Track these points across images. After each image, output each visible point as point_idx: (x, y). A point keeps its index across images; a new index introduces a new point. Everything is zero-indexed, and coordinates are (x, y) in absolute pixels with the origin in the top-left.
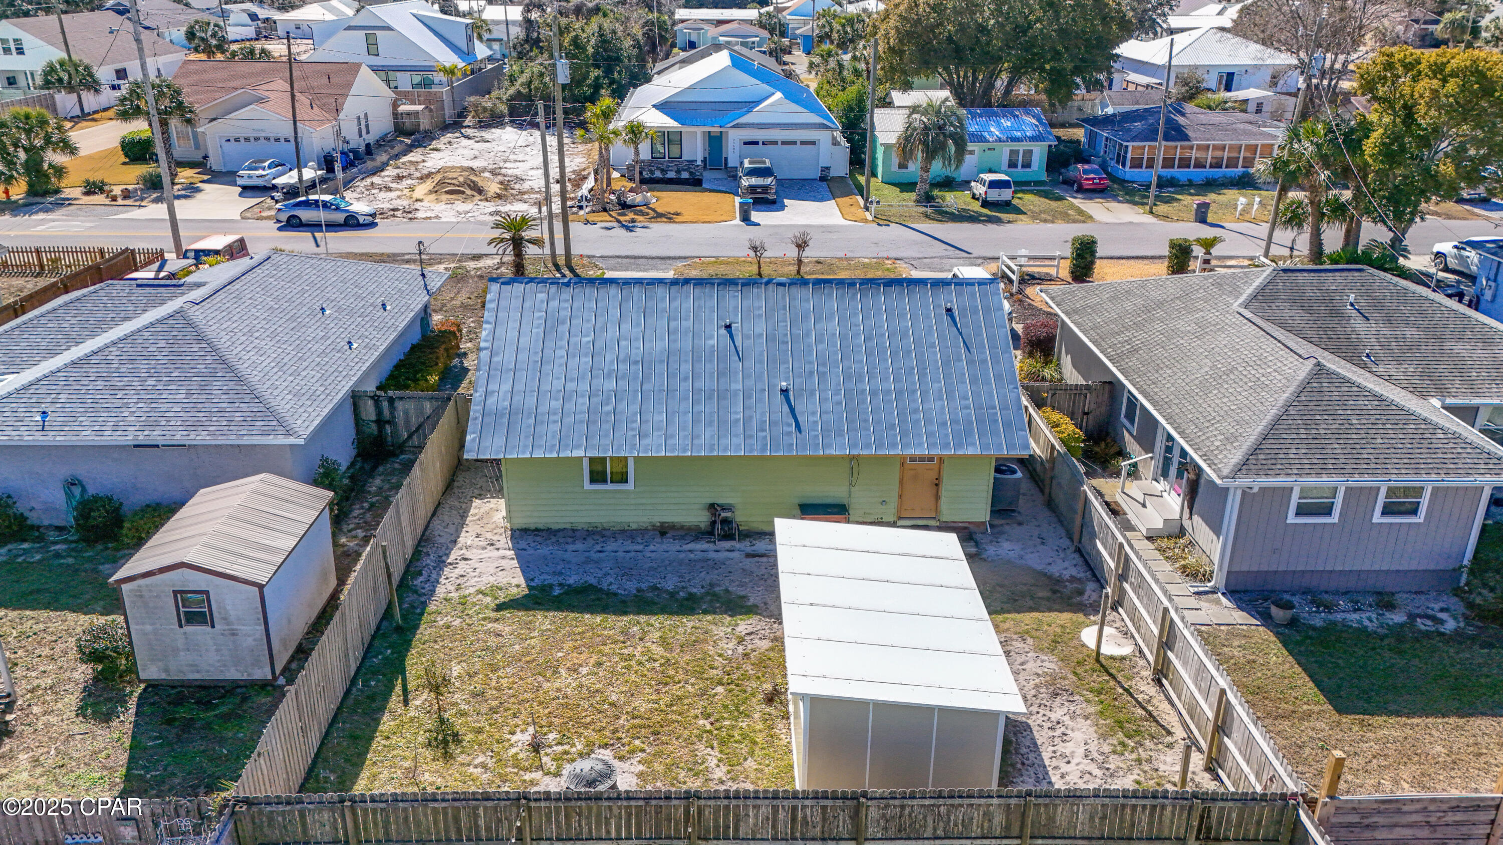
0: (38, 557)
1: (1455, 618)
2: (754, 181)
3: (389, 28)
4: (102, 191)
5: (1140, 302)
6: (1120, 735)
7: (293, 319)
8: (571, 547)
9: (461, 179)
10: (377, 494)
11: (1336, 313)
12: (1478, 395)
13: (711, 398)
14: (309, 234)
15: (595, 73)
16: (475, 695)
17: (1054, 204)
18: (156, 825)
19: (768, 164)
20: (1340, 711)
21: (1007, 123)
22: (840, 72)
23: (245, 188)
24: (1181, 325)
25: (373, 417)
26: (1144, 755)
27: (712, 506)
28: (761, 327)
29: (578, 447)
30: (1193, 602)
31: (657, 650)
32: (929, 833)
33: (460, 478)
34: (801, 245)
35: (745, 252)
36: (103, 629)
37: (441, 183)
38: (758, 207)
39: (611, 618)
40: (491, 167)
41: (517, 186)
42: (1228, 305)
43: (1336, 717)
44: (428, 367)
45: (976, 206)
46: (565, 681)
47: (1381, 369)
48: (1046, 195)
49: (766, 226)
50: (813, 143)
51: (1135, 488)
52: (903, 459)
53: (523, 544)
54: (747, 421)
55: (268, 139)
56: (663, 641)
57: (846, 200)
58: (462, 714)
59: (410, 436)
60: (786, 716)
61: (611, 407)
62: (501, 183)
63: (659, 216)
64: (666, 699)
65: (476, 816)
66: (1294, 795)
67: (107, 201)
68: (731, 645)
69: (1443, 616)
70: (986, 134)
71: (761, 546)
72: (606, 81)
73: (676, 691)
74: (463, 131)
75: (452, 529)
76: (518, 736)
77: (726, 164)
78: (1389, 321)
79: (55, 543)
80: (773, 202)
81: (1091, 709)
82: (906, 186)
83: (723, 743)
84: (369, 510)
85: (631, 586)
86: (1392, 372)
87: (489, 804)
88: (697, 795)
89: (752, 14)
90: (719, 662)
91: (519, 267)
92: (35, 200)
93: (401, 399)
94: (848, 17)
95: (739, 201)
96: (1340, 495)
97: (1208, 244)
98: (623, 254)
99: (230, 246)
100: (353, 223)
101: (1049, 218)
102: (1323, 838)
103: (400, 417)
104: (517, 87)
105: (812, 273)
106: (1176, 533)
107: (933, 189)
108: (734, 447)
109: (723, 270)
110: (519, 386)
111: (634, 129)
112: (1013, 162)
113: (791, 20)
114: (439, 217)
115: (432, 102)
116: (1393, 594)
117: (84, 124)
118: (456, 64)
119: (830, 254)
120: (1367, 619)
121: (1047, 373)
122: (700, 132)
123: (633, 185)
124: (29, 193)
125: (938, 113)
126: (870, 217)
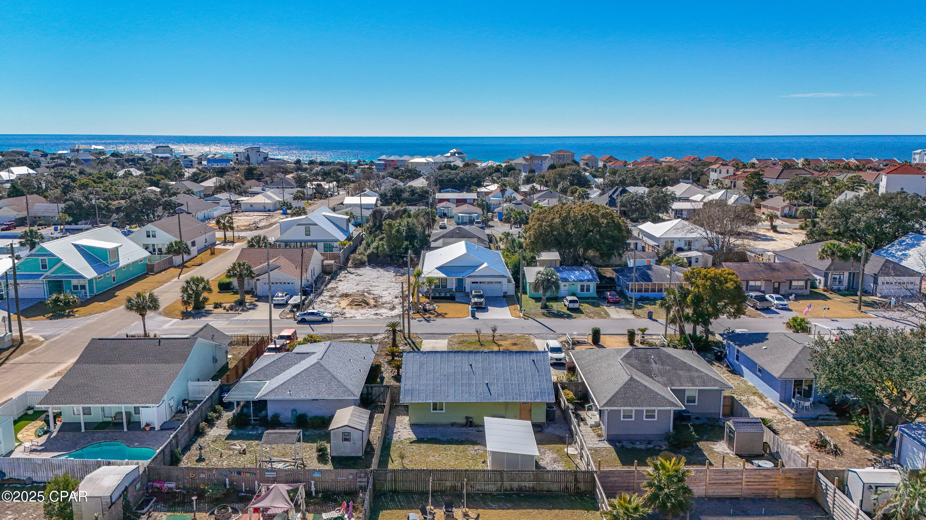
2: (476, 300)
3: (316, 225)
4: (221, 307)
5: (596, 356)
7: (344, 363)
9: (360, 300)
11: (648, 362)
12: (682, 386)
13: (466, 386)
14: (308, 326)
15: (406, 243)
16: (410, 461)
17: (596, 309)
19: (482, 293)
20: (624, 465)
21: (576, 273)
22: (513, 244)
23: (275, 304)
24: (604, 365)
25: (366, 392)
27: (467, 417)
28: (480, 365)
29: (430, 400)
30: (597, 442)
31: (454, 453)
32: (517, 480)
33: (393, 410)
34: (494, 330)
35: (474, 332)
36: (322, 444)
37: (353, 301)
38: (479, 310)
39: (441, 446)
40: (366, 290)
41: (380, 300)
42: (617, 359)
43: (622, 466)
44: (376, 377)
45: (565, 310)
46: (431, 458)
47: (656, 379)
48: (593, 305)
49: (481, 320)
50: (500, 283)
51: (590, 413)
52: (520, 403)
53: (413, 428)
54: (477, 392)
55: (281, 283)
56: (455, 451)
57: (512, 307)
59: (377, 398)
60: (487, 465)
61: (439, 388)
62: (374, 299)
63: (439, 315)
65: (421, 475)
66: (594, 471)
67: (225, 311)
68: (473, 452)
70: (569, 278)
71: (480, 429)
72: (411, 246)
74: (348, 269)
75: (393, 424)
77: (465, 290)
78: (663, 364)
79: (290, 427)
80: (484, 308)
81: (563, 465)
82: (538, 300)
84: (372, 414)
85: (445, 438)
86: (660, 379)
88: (468, 470)
89: (474, 196)
90: (470, 455)
91: (394, 340)
92: (198, 311)
93: (375, 387)
94: (518, 211)
95: (470, 309)
96: (634, 411)
97: (643, 331)
98: (429, 332)
99: (293, 334)
100: (325, 321)
101: (593, 315)
102: (599, 480)
103: (374, 392)
104: (371, 249)
105: (498, 340)
106: (597, 425)
107: (547, 301)
108: (473, 400)
109: (465, 339)
110: (414, 383)
111: (430, 281)
112: (582, 290)
113: (493, 200)
114: (355, 317)
115: (335, 257)
116: (652, 441)
117: (185, 269)
118: (342, 237)
119: (505, 332)
120: (643, 447)
121: (573, 379)
122: (454, 278)
123: (427, 300)
124: (194, 308)
125: (547, 275)
126: (522, 315)
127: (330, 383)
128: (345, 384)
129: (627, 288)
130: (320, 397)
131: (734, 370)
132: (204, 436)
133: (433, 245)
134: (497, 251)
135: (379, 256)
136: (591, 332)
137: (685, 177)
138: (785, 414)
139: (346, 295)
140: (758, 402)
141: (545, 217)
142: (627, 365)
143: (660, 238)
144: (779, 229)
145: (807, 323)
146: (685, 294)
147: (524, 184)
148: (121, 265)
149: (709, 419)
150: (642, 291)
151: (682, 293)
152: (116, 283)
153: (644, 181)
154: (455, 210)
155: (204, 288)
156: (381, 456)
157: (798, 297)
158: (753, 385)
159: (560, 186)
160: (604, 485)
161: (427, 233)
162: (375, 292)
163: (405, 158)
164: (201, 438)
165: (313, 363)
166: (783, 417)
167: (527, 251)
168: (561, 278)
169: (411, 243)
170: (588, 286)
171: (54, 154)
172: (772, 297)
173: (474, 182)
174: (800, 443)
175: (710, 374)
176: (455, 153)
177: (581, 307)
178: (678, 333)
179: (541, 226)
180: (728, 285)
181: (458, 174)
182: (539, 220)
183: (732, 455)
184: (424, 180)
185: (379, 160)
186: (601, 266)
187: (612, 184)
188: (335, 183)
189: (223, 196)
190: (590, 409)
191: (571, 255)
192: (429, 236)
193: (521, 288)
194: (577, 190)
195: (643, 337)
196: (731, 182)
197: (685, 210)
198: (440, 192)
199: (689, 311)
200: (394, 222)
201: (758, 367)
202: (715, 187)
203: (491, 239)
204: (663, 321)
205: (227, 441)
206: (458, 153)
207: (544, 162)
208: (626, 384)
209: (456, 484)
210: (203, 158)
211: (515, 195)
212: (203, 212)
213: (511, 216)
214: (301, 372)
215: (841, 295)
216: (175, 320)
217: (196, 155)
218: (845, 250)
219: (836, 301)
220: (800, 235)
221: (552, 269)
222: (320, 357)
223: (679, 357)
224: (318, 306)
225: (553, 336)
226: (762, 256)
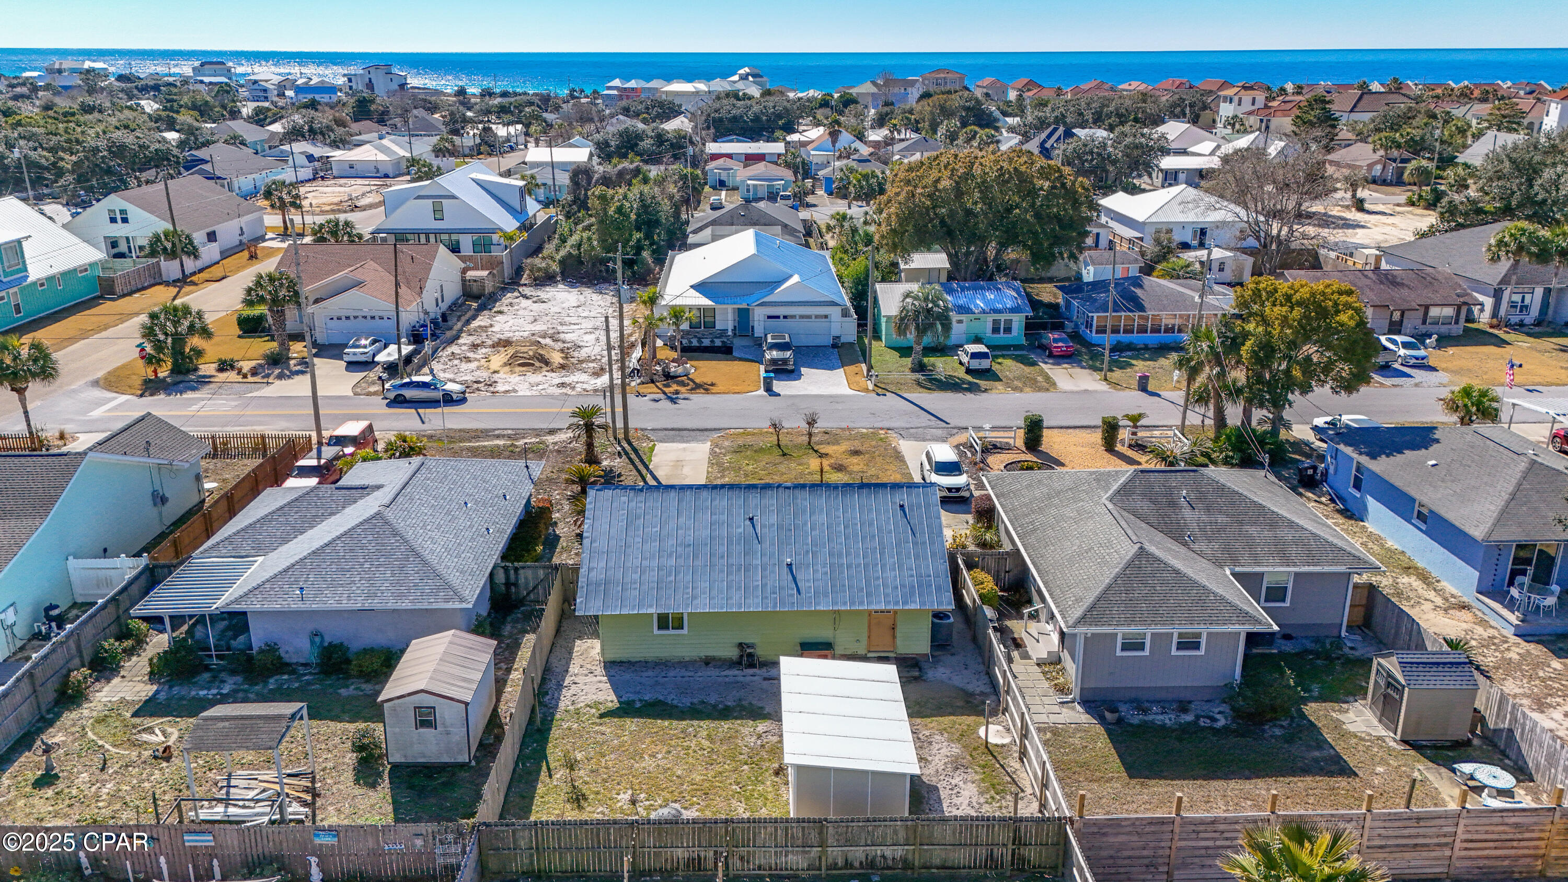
0: (297, 685)
1: (1226, 718)
2: (775, 354)
3: (453, 197)
4: (232, 367)
5: (1045, 490)
6: (992, 792)
7: (448, 513)
8: (646, 674)
9: (531, 353)
10: (510, 637)
11: (1173, 504)
12: (1258, 564)
13: (739, 570)
14: (413, 411)
15: (637, 235)
16: (592, 771)
17: (1028, 370)
18: (434, 839)
19: (787, 340)
20: (1131, 776)
21: (990, 296)
22: (853, 237)
23: (350, 363)
24: (1067, 512)
25: (503, 581)
26: (1004, 804)
27: (740, 645)
28: (774, 519)
29: (651, 606)
30: (1056, 709)
31: (706, 743)
32: (863, 843)
33: (564, 624)
34: (811, 423)
35: (765, 424)
36: (367, 731)
37: (515, 356)
38: (781, 376)
39: (675, 723)
40: (551, 332)
41: (576, 354)
42: (1100, 497)
43: (1127, 780)
44: (534, 541)
45: (961, 373)
46: (648, 763)
47: (1196, 547)
48: (1023, 360)
49: (785, 396)
50: (826, 317)
51: (1033, 627)
52: (870, 613)
53: (612, 672)
54: (764, 586)
55: (365, 317)
56: (709, 737)
57: (851, 369)
58: (586, 783)
59: (528, 594)
60: (787, 783)
61: (673, 578)
62: (562, 351)
63: (698, 387)
64: (712, 773)
65: (609, 834)
66: (1065, 818)
67: (239, 379)
68: (753, 740)
69: (1218, 716)
70: (972, 307)
71: (772, 672)
72: (647, 243)
73: (718, 768)
74: (521, 290)
75: (563, 662)
76: (622, 796)
77: (752, 333)
78: (1208, 509)
79: (305, 675)
80: (792, 371)
81: (977, 777)
82: (904, 351)
83: (747, 799)
84: (506, 649)
85: (687, 701)
86: (1205, 549)
87: (617, 826)
88: (731, 821)
89: (779, 147)
90: (745, 750)
91: (590, 446)
92: (180, 378)
93: (523, 568)
94: (864, 172)
95: (763, 374)
96: (1148, 637)
97: (1135, 419)
98: (669, 426)
99: (363, 432)
100: (449, 400)
101: (1020, 385)
102: (1079, 841)
103: (522, 581)
104: (568, 249)
105: (821, 443)
106: (1054, 661)
107: (925, 355)
108: (755, 605)
109: (749, 440)
110: (611, 564)
111: (677, 314)
112: (996, 330)
113: (814, 155)
114: (515, 391)
115: (493, 264)
116: (1190, 702)
117: (187, 289)
118: (510, 224)
119: (835, 425)
120: (1168, 719)
121: (988, 536)
122: (730, 308)
123: (674, 355)
124: (173, 371)
125: (926, 299)
126: (871, 386)
127: (402, 568)
128: (441, 569)
129: (1089, 325)
130: (375, 604)
131: (1347, 510)
132: (79, 705)
133: (692, 239)
134: (821, 252)
135: (582, 263)
136: (1021, 423)
137: (1176, 111)
138: (1493, 623)
139: (506, 343)
140: (1420, 591)
141: (921, 178)
142: (1125, 514)
143: (1144, 223)
144: (1367, 206)
145: (1494, 400)
146: (1233, 340)
147: (872, 127)
148: (29, 280)
149: (1317, 640)
150: (1119, 332)
151: (1227, 337)
152: (21, 318)
153: (1098, 120)
154: (742, 174)
155: (191, 328)
156: (521, 758)
157: (1445, 341)
158: (1400, 548)
159: (942, 130)
160: (1090, 853)
161: (684, 216)
162: (568, 337)
163: (654, 84)
164: (70, 711)
165: (367, 515)
166: (1492, 632)
167: (882, 251)
168: (955, 306)
169: (648, 236)
170: (1009, 322)
171: (16, 78)
172: (1394, 342)
173: (780, 123)
174: (1550, 706)
175: (1322, 534)
176: (748, 74)
177: (995, 367)
178: (1209, 422)
179: (913, 196)
180: (1343, 318)
181: (749, 108)
182: (908, 182)
183: (1392, 744)
184: (686, 120)
185: (609, 88)
186: (1031, 281)
187: (1041, 124)
188: (519, 127)
189: (300, 147)
190: (1034, 616)
191: (972, 259)
192: (687, 223)
193: (869, 327)
194: (976, 133)
195: (1134, 434)
196: (1261, 121)
197: (1183, 170)
198: (715, 141)
199: (1239, 376)
200: (611, 192)
201: (1416, 508)
202: (1229, 130)
203: (809, 230)
204: (1179, 396)
205: (137, 720)
206: (753, 76)
207: (909, 90)
208: (1129, 565)
209: (702, 854)
210: (288, 85)
211: (858, 144)
212: (250, 177)
213: (849, 183)
214: (334, 540)
215: (1529, 335)
216: (124, 398)
217: (276, 79)
218: (1548, 241)
219: (1520, 347)
220: (1410, 216)
221: (937, 287)
222: (386, 501)
223: (1245, 493)
224: (442, 367)
225: (939, 432)
226: (1351, 255)
